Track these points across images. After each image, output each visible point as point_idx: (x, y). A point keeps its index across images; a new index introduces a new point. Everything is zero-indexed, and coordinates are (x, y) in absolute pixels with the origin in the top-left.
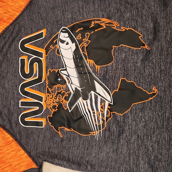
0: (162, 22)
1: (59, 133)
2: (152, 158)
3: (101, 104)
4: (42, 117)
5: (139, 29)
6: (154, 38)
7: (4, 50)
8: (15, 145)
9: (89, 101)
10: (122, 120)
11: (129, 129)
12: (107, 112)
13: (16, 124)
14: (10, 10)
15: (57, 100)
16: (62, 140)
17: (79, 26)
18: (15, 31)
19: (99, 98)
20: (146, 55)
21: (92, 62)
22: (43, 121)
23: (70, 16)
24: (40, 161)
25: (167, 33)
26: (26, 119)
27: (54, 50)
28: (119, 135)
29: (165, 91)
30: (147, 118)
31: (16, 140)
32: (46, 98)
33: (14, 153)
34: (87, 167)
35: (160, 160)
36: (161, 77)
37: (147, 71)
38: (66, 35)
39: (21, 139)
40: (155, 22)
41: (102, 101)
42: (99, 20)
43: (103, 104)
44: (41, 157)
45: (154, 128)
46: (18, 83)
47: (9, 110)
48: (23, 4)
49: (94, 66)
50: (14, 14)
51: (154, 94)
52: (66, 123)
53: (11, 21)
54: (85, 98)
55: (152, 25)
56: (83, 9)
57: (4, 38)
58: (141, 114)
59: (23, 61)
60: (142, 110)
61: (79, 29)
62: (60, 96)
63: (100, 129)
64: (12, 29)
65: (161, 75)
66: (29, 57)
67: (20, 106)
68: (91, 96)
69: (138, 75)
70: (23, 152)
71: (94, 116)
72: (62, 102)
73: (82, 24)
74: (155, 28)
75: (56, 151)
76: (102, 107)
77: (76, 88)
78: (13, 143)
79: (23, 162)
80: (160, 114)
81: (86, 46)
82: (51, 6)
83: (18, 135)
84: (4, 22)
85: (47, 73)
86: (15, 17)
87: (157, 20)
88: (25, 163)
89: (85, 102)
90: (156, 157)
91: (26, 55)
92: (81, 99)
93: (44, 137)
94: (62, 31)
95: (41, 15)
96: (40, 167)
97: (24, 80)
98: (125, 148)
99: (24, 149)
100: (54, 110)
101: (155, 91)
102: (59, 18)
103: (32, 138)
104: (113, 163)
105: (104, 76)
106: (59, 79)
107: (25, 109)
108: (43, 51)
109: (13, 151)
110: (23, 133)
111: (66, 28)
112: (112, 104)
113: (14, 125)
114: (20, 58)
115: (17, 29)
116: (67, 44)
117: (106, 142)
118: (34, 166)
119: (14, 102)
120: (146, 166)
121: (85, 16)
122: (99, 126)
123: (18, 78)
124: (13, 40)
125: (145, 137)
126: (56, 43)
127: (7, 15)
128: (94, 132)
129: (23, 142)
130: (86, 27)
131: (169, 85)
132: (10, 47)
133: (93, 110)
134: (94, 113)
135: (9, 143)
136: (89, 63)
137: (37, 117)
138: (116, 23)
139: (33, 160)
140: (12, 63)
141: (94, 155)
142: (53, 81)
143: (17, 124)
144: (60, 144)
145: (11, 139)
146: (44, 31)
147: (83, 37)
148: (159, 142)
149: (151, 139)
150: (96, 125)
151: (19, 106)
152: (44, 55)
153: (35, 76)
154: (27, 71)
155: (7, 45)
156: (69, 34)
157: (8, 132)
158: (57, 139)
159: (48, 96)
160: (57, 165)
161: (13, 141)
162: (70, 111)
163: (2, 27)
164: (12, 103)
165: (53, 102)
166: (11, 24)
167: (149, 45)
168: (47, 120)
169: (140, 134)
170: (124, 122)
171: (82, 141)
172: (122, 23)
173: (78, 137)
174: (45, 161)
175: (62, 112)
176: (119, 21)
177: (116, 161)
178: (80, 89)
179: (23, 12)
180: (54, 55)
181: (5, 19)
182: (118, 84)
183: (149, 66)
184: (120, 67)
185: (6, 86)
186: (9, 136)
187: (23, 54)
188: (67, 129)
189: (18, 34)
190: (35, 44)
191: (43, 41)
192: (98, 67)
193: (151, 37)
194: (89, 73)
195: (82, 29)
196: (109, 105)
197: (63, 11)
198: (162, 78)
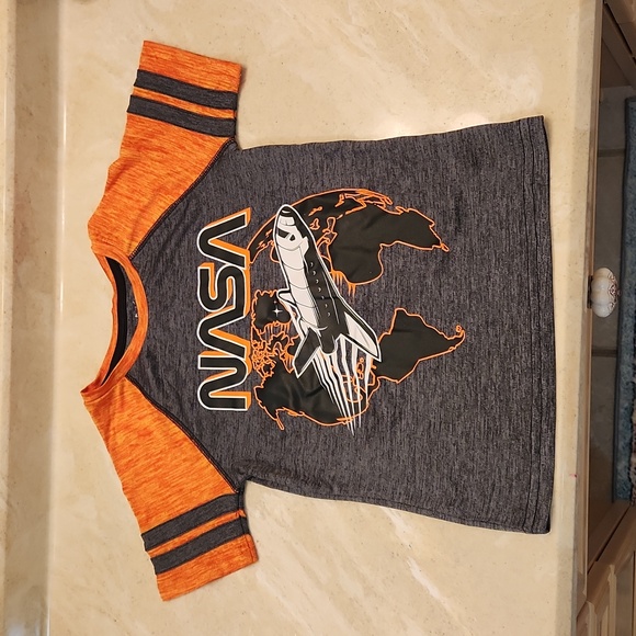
0: (471, 198)
1: (278, 420)
2: (457, 467)
3: (358, 361)
4: (242, 388)
5: (429, 211)
6: (457, 230)
7: (168, 251)
8: (189, 448)
9: (334, 354)
10: (399, 393)
11: (412, 409)
12: (370, 376)
13: (192, 405)
14: (180, 169)
15: (274, 354)
16: (284, 435)
17: (314, 203)
18: (188, 212)
19: (355, 348)
20: (442, 261)
21: (341, 275)
22: (246, 396)
23: (297, 183)
24: (240, 479)
25: (480, 220)
26: (212, 394)
27: (266, 251)
28: (393, 424)
29: (478, 333)
30: (446, 389)
31: (191, 439)
32: (252, 349)
33: (188, 464)
34: (331, 489)
35: (471, 472)
36: (471, 306)
37: (444, 295)
38: (291, 220)
39: (201, 435)
40: (459, 198)
41: (361, 355)
42: (354, 192)
43: (361, 359)
44: (242, 470)
45: (459, 408)
46: (195, 319)
47: (177, 374)
48: (206, 156)
49: (344, 282)
50: (188, 178)
51: (458, 340)
52: (291, 402)
53: (182, 192)
54: (328, 349)
55: (452, 204)
56: (322, 168)
57: (166, 226)
58: (434, 379)
59: (205, 273)
60: (436, 372)
61: (315, 210)
62: (278, 346)
63: (357, 412)
64: (183, 209)
65: (470, 302)
66: (218, 265)
67: (199, 368)
68: (339, 345)
69: (428, 303)
70: (205, 461)
71: (346, 385)
72: (283, 357)
73: (320, 199)
74: (457, 208)
75: (271, 459)
76: (360, 367)
77: (309, 329)
78: (186, 443)
79: (207, 483)
80: (470, 379)
81: (329, 244)
82: (260, 163)
83: (194, 426)
84: (167, 193)
85: (252, 298)
86: (190, 183)
87: (462, 193)
88: (211, 485)
89: (327, 356)
90: (464, 465)
91: (211, 261)
92: (319, 350)
93: (248, 430)
94: (281, 214)
95: (241, 180)
96: (241, 491)
97: (208, 313)
98: (406, 448)
99: (208, 455)
100: (267, 375)
101: (459, 334)
102: (276, 187)
103: (223, 434)
104: (383, 480)
105: (364, 304)
106: (277, 311)
107: (210, 374)
108: (244, 253)
109: (185, 460)
110: (204, 424)
111: (290, 207)
112: (380, 360)
113: (187, 406)
114: (199, 268)
115: (192, 208)
116: (293, 238)
117: (368, 437)
118: (229, 490)
119: (188, 358)
120: (445, 483)
121: (327, 184)
122: (356, 405)
123: (194, 309)
124: (185, 231)
125: (443, 426)
126: (271, 237)
127: (172, 179)
128: (346, 418)
129: (206, 441)
130: (328, 204)
131: (487, 322)
132: (178, 245)
133: (343, 372)
134: (345, 379)
135: (176, 444)
136: (334, 277)
137: (233, 389)
138: (385, 197)
139: (226, 477)
140: (182, 277)
141: (345, 464)
142: (265, 315)
143: (194, 403)
144: (279, 444)
145: (182, 435)
146: (246, 213)
147: (323, 225)
148: (468, 435)
149: (454, 430)
150: (350, 403)
151: (196, 366)
152: (247, 261)
153: (230, 304)
154: (214, 296)
155: (173, 241)
156: (296, 218)
157: (176, 420)
158: (273, 434)
159: (256, 345)
160: (273, 487)
161: (185, 440)
162: (298, 376)
163: (162, 204)
164: (184, 360)
165: (266, 359)
166: (181, 199)
167: (447, 243)
168: (253, 395)
169: (433, 420)
170: (402, 396)
171: (322, 437)
172: (397, 199)
173: (314, 429)
174: (249, 479)
175: (283, 377)
176: (391, 194)
177: (388, 477)
178: (317, 331)
179: (205, 174)
180: (267, 261)
181: (169, 186)
182: (390, 319)
183: (449, 284)
184: (393, 285)
185: (172, 324)
186: (177, 429)
187: (205, 260)
188: (292, 413)
189: (195, 218)
190: (228, 239)
191: (244, 232)
192: (351, 286)
193: (451, 228)
194: (336, 298)
195: (321, 208)
196: (375, 362)
197: (284, 173)
198: (474, 309)
